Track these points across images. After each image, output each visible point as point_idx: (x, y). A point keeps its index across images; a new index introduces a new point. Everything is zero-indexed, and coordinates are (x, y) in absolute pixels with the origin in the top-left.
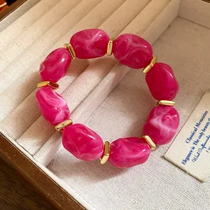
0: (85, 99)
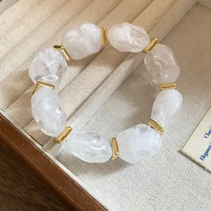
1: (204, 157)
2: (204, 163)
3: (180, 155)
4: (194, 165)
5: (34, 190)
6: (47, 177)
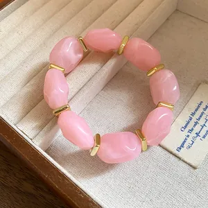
1: (180, 148)
2: (180, 154)
4: (171, 156)
5: (25, 180)
6: (36, 167)
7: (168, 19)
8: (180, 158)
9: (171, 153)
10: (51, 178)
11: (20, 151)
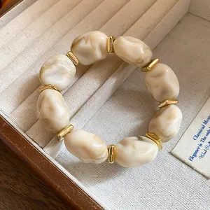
0: (95, 93)
1: (193, 158)
2: (192, 163)
3: (170, 156)
4: (184, 165)
5: (34, 187)
6: (47, 177)
7: (179, 22)
8: (192, 168)
9: (184, 162)
10: (63, 188)
11: (30, 160)
